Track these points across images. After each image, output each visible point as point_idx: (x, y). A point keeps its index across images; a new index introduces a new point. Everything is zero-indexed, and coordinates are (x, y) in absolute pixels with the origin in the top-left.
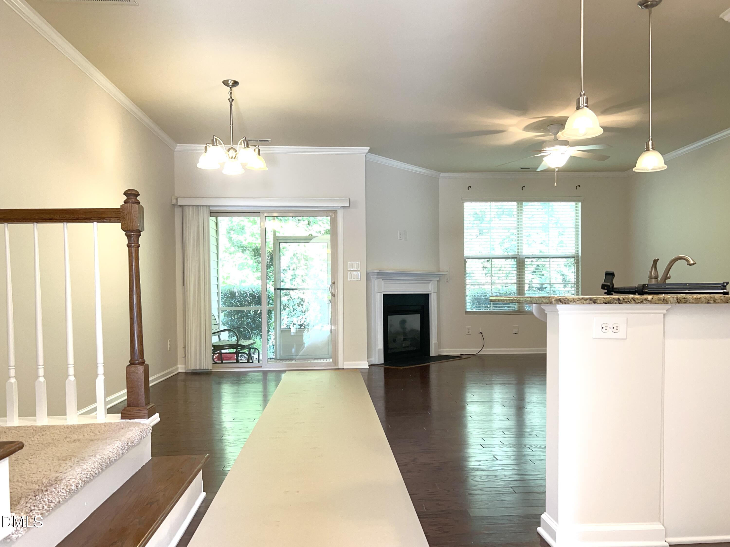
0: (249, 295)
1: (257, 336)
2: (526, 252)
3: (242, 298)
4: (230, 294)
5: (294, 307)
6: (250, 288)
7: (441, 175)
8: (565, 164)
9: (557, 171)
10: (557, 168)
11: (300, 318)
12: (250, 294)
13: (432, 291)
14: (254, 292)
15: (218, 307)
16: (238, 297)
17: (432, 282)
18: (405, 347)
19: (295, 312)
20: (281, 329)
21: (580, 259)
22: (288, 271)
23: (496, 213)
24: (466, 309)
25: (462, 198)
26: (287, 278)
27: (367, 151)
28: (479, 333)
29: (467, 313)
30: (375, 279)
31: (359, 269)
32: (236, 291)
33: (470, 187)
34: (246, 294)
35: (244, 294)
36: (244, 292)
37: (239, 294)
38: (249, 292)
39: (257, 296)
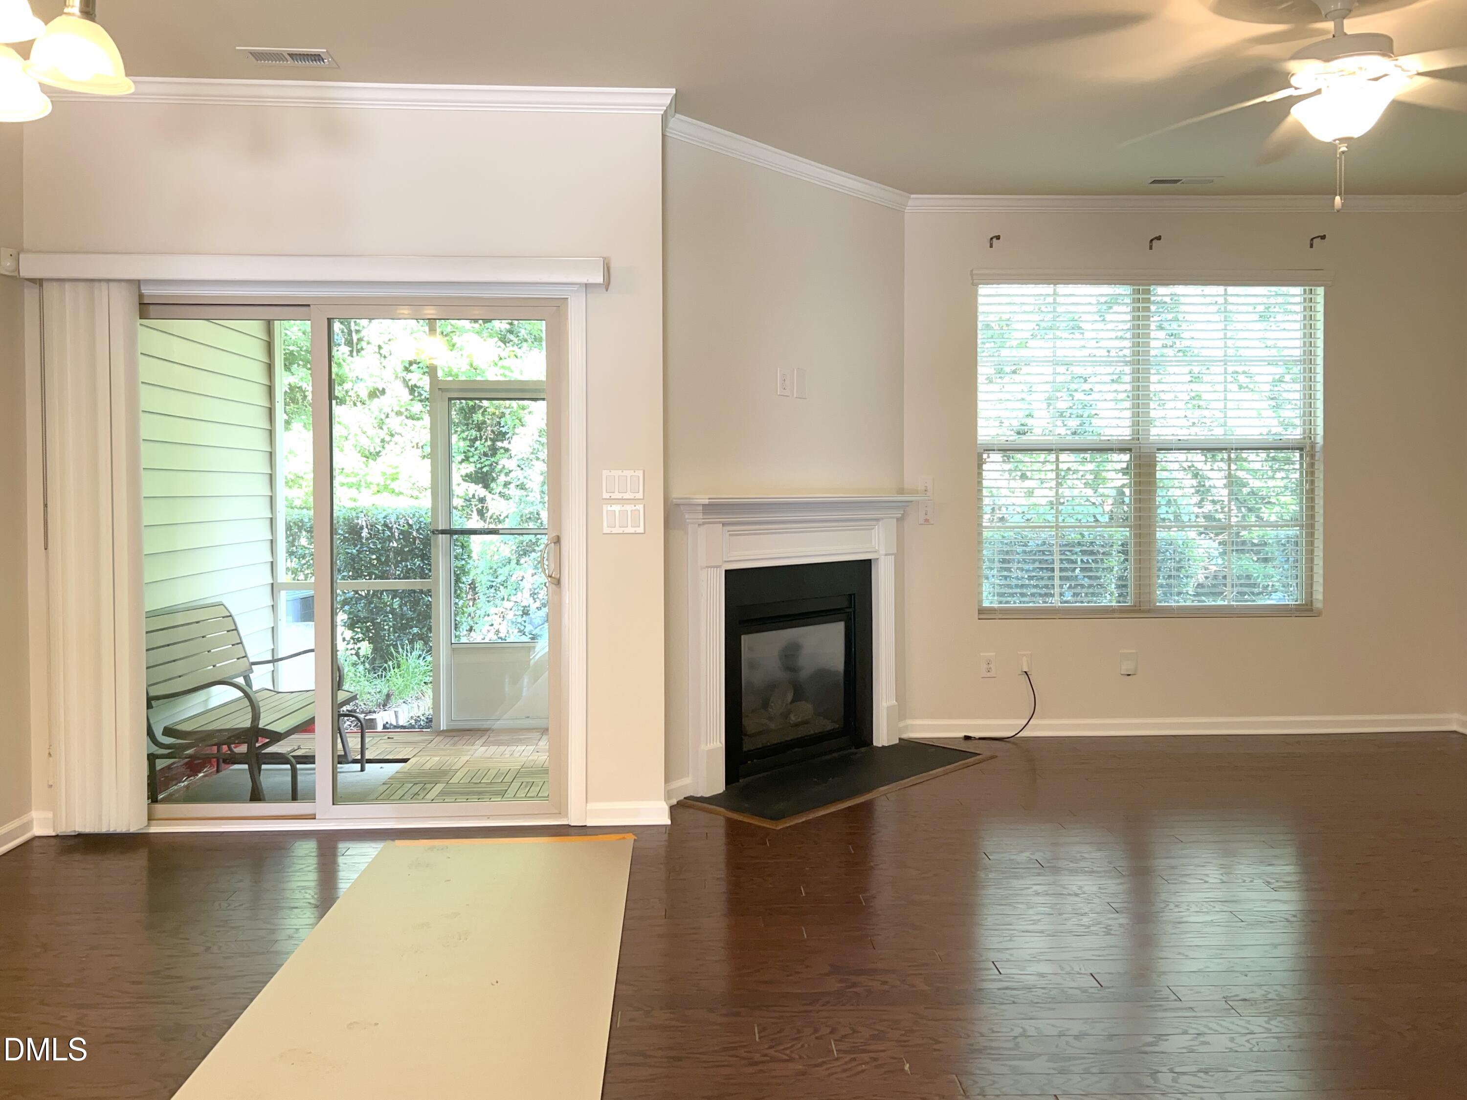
0: (396, 534)
1: (409, 654)
2: (1158, 432)
3: (380, 543)
4: (347, 533)
6: (401, 516)
7: (910, 203)
8: (1370, 131)
9: (1343, 152)
10: (1342, 140)
12: (402, 532)
13: (882, 552)
14: (410, 526)
15: (272, 582)
16: (367, 539)
17: (880, 523)
18: (797, 725)
20: (452, 644)
21: (1318, 456)
22: (535, 462)
23: (1037, 325)
24: (980, 601)
25: (972, 271)
26: (530, 480)
27: (668, 101)
28: (1020, 673)
29: (984, 613)
30: (699, 525)
31: (640, 495)
32: (362, 522)
33: (998, 238)
34: (391, 532)
35: (384, 530)
36: (385, 525)
37: (371, 530)
38: (399, 525)
39: (418, 537)
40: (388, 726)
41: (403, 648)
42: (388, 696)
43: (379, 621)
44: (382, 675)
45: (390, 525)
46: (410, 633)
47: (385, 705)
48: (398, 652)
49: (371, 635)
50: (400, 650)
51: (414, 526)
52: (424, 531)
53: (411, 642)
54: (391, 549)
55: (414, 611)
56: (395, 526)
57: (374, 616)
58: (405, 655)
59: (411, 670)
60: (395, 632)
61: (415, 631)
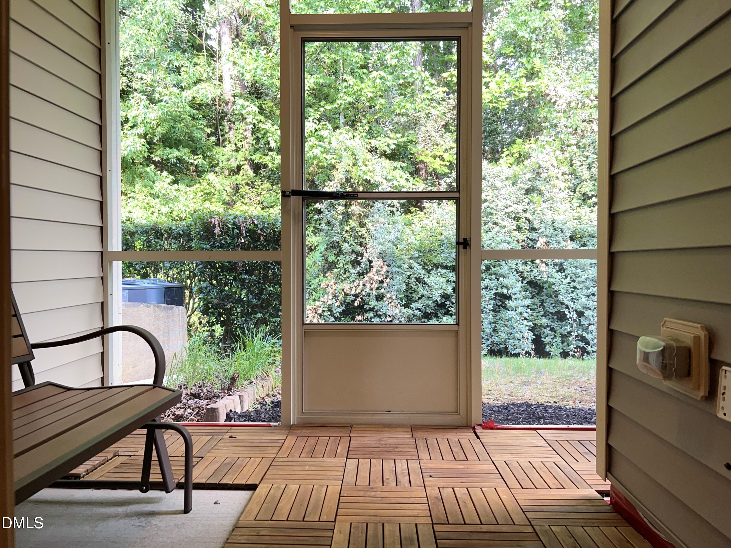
0: (244, 232)
1: (254, 336)
3: (230, 239)
5: (345, 267)
6: (248, 218)
11: (356, 284)
12: (248, 231)
14: (256, 225)
16: (219, 236)
19: (347, 274)
20: (303, 324)
32: (215, 221)
34: (239, 230)
35: (233, 229)
36: (234, 224)
37: (223, 228)
38: (246, 225)
39: (263, 235)
40: (231, 415)
41: (249, 331)
42: (233, 379)
43: (229, 307)
44: (229, 355)
45: (239, 224)
46: (255, 318)
47: (229, 389)
48: (244, 334)
49: (222, 319)
50: (247, 332)
51: (259, 226)
52: (267, 230)
53: (257, 326)
54: (239, 245)
55: (259, 299)
56: (242, 225)
57: (225, 303)
58: (250, 336)
59: (256, 351)
60: (242, 317)
61: (260, 316)
